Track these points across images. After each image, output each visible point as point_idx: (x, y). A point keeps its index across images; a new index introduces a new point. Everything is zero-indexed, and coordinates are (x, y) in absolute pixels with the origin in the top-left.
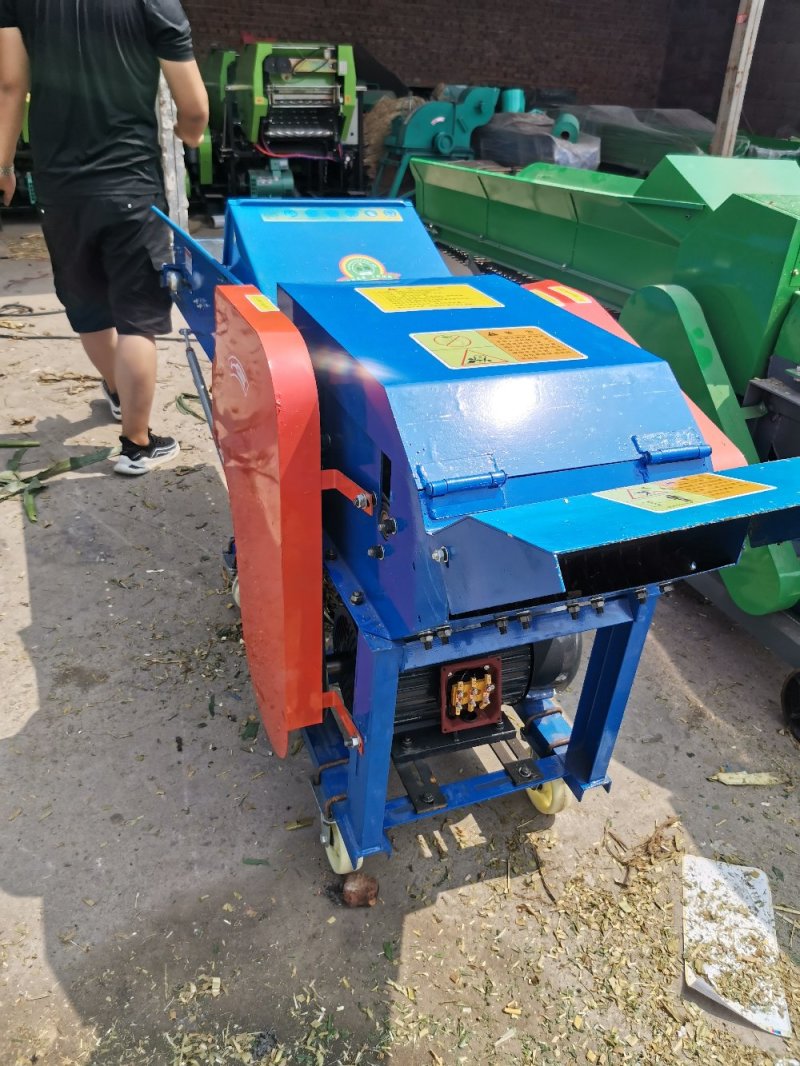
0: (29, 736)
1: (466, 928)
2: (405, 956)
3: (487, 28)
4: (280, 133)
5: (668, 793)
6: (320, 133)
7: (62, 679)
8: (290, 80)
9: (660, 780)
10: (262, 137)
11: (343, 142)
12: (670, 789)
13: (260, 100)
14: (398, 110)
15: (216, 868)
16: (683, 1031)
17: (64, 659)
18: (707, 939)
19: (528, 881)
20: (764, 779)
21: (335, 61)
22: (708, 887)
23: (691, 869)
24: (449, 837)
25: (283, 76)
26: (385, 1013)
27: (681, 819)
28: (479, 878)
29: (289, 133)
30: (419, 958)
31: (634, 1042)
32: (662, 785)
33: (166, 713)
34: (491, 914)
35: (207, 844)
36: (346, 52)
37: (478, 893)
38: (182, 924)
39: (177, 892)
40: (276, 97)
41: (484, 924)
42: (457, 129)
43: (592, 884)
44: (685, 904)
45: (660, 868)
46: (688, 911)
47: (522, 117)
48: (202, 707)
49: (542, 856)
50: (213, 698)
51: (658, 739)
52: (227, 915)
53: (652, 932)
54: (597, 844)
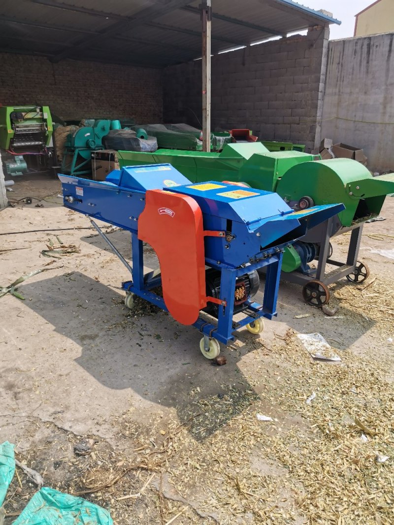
0: (86, 355)
1: (253, 362)
2: (242, 371)
3: (89, 94)
4: (19, 144)
5: (285, 323)
6: (37, 143)
7: (82, 339)
8: (22, 121)
10: (11, 146)
11: (47, 146)
13: (10, 131)
14: (68, 131)
15: (176, 368)
16: (318, 366)
17: (78, 334)
18: (313, 349)
19: (262, 349)
20: (307, 315)
21: (41, 113)
22: (306, 339)
23: (300, 337)
24: (235, 346)
25: (19, 120)
27: (292, 328)
28: (249, 352)
29: (23, 144)
30: (246, 370)
31: (308, 371)
32: (282, 322)
33: (127, 339)
35: (168, 364)
36: (46, 109)
37: (251, 355)
38: (178, 381)
39: (169, 376)
40: (17, 129)
41: (257, 360)
42: (96, 138)
43: (278, 345)
44: (303, 344)
45: (293, 339)
46: (305, 345)
47: (122, 131)
48: (138, 335)
49: (262, 343)
50: (139, 332)
52: (188, 376)
53: (299, 351)
54: (274, 337)
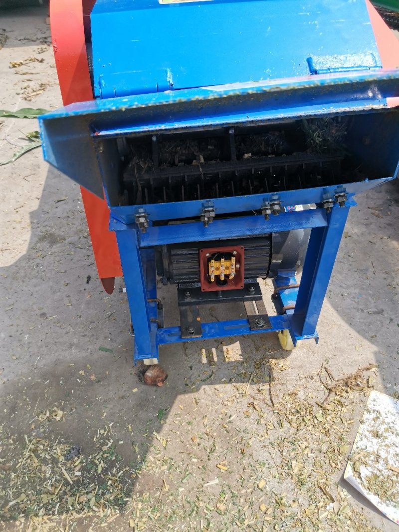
0: (17, 266)
1: (212, 410)
2: (170, 419)
7: (42, 239)
9: (372, 339)
12: (377, 346)
15: (84, 350)
16: (331, 506)
17: (47, 228)
18: (370, 449)
19: (261, 388)
23: (374, 400)
24: (220, 353)
26: (145, 451)
27: (378, 366)
28: (230, 381)
30: (177, 422)
32: (373, 343)
33: (88, 262)
34: (230, 404)
35: (84, 336)
37: (227, 390)
39: (59, 359)
41: (224, 410)
43: (302, 398)
44: (362, 422)
45: (353, 396)
46: (363, 428)
49: (275, 374)
51: (380, 312)
52: (80, 377)
53: (332, 437)
54: (315, 373)
